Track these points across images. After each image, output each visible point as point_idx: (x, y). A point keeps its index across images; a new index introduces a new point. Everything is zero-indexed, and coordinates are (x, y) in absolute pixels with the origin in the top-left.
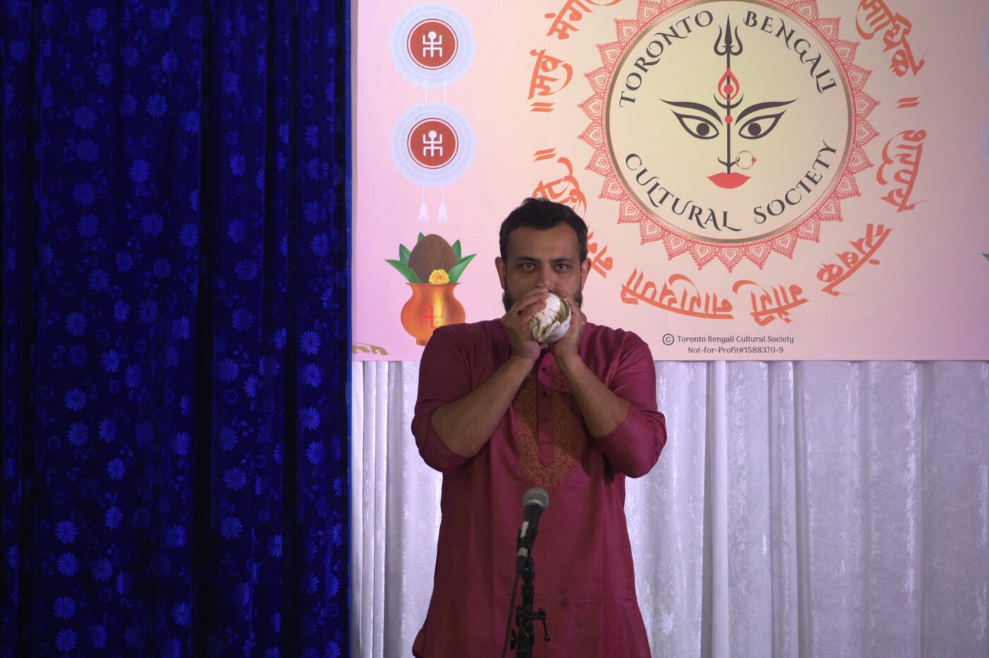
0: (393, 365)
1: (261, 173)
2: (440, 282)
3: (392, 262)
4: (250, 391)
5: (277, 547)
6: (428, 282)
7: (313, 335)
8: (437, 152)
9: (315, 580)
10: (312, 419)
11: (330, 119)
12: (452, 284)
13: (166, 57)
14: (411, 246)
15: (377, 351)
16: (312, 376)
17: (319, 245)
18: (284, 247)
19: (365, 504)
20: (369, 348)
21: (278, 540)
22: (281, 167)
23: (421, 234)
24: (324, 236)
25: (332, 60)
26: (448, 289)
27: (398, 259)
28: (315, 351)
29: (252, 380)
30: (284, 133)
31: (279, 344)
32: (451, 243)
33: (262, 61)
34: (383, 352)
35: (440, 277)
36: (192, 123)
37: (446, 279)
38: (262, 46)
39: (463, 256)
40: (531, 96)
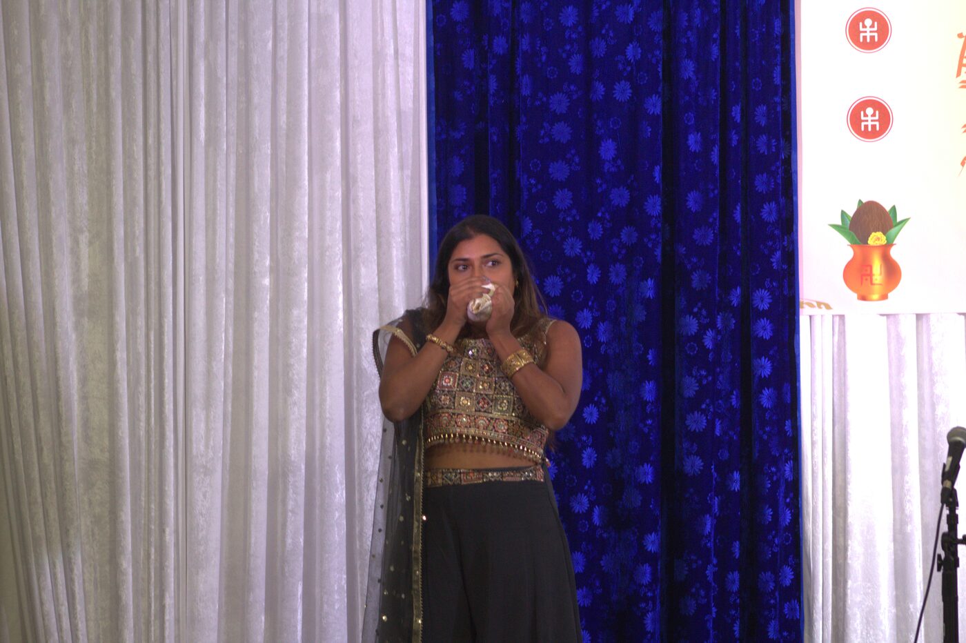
0: (837, 319)
1: (716, 149)
2: (878, 243)
3: (835, 227)
4: (708, 342)
5: (736, 482)
6: (867, 243)
7: (765, 293)
8: (874, 127)
9: (770, 512)
10: (764, 367)
11: (777, 99)
12: (889, 245)
13: (630, 47)
14: (851, 211)
15: (822, 306)
16: (764, 329)
17: (769, 212)
18: (738, 216)
19: (813, 443)
20: (815, 304)
21: (736, 476)
22: (734, 143)
23: (860, 201)
24: (773, 205)
25: (778, 47)
26: (885, 250)
27: (839, 222)
28: (766, 307)
29: (710, 334)
30: (736, 112)
31: (735, 302)
32: (888, 208)
33: (715, 50)
34: (828, 307)
35: (878, 239)
36: (654, 105)
37: (883, 241)
38: (715, 36)
39: (899, 219)
40: (959, 74)
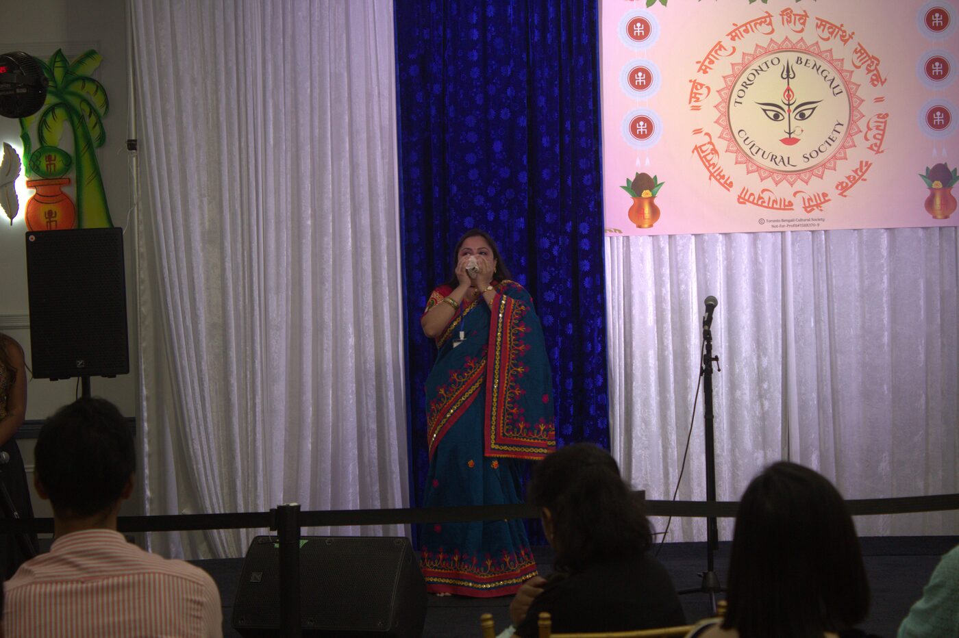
0: (625, 238)
1: (558, 145)
2: (647, 196)
3: (623, 187)
4: (555, 253)
5: (570, 329)
6: (641, 196)
7: (585, 224)
8: (644, 132)
9: (590, 345)
10: (586, 266)
11: (590, 117)
12: (653, 197)
13: (509, 90)
14: (632, 179)
15: (617, 231)
16: (585, 245)
17: (587, 179)
18: (569, 182)
19: (613, 307)
20: (613, 230)
21: (570, 325)
22: (567, 142)
23: (637, 173)
24: (589, 175)
25: (591, 88)
26: (651, 200)
27: (626, 185)
28: (587, 232)
29: (556, 248)
30: (568, 125)
31: (568, 230)
32: (652, 177)
33: (557, 91)
34: (620, 232)
35: (647, 194)
36: (523, 122)
37: (650, 194)
38: (556, 83)
39: (658, 183)
40: (690, 103)
